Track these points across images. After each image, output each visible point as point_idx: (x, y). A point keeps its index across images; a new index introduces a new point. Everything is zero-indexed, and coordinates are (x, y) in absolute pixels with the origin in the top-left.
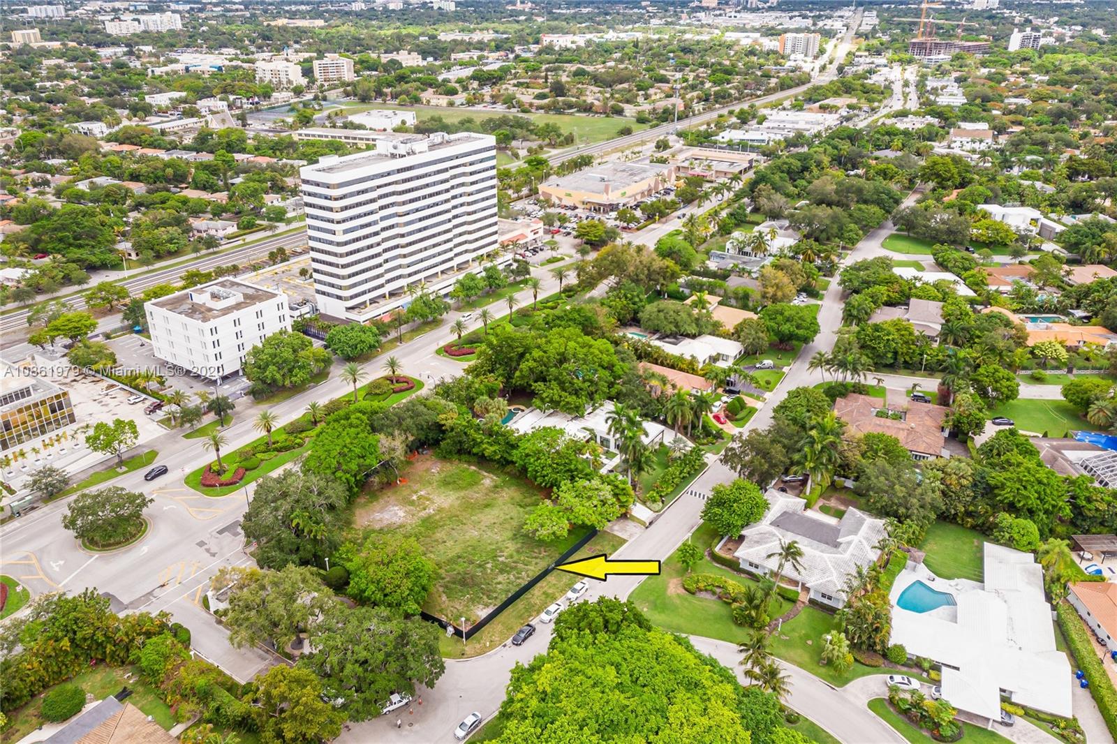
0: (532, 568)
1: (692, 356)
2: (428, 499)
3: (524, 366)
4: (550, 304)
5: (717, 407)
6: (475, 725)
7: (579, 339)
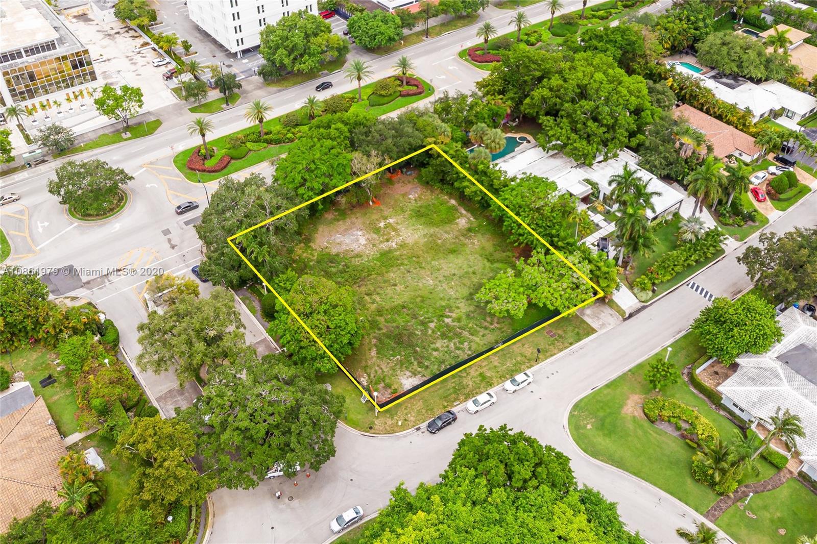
0: (477, 339)
1: (747, 108)
2: (395, 230)
3: (539, 93)
4: (601, 13)
5: (758, 179)
6: (352, 521)
7: (610, 71)
